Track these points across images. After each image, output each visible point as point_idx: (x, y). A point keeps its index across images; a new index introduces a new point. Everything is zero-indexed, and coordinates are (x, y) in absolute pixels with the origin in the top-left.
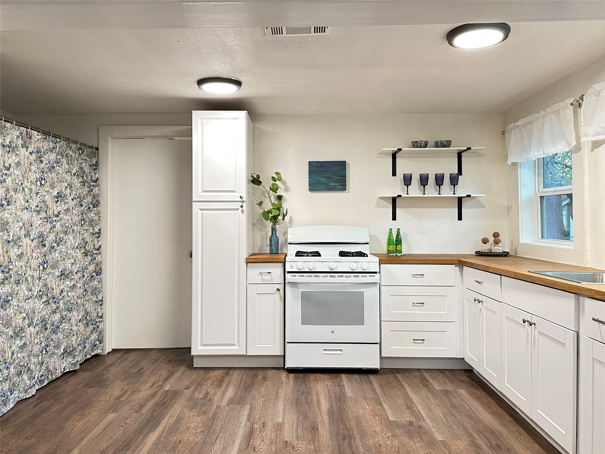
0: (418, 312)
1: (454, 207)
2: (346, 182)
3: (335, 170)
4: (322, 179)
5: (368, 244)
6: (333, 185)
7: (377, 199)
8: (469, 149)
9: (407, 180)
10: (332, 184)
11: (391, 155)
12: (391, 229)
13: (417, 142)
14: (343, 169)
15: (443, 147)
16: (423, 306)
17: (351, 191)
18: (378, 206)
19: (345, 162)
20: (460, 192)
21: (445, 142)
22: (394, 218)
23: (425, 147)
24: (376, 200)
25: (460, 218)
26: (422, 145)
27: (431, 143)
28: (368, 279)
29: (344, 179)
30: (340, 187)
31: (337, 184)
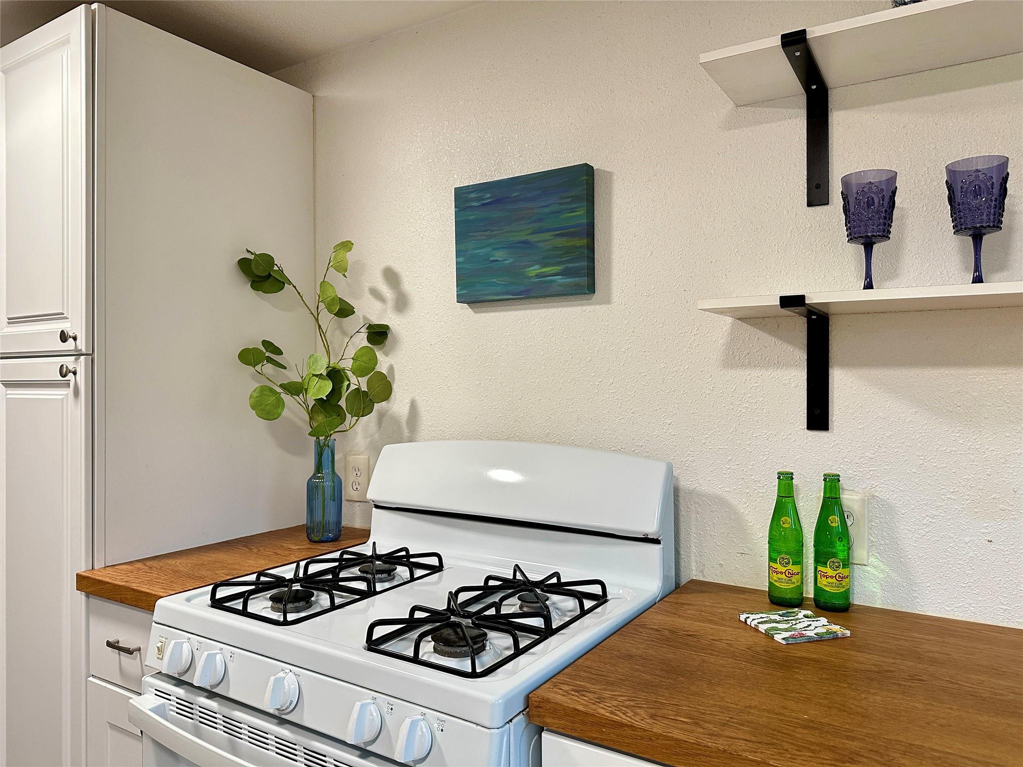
3: (547, 210)
4: (499, 255)
5: (656, 541)
6: (537, 276)
11: (804, 102)
12: (786, 478)
19: (587, 170)
22: (818, 418)
29: (579, 243)
30: (565, 279)
31: (555, 269)
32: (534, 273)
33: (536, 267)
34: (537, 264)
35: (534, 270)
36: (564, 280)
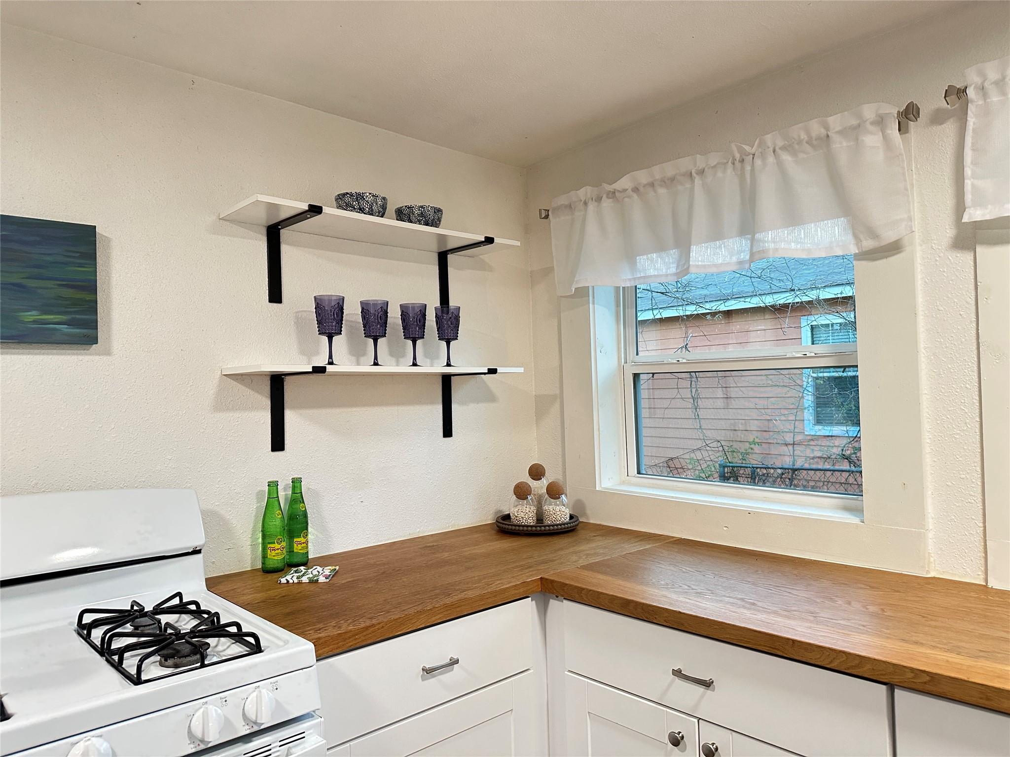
1: (432, 403)
2: (95, 311)
3: (48, 258)
5: (198, 552)
6: (35, 322)
8: (489, 240)
9: (329, 317)
10: (31, 316)
11: (264, 230)
12: (273, 485)
14: (83, 256)
17: (117, 344)
18: (222, 404)
19: (90, 231)
22: (278, 444)
23: (380, 215)
24: (217, 383)
25: (448, 432)
26: (375, 208)
29: (88, 297)
30: (72, 328)
31: (58, 318)
32: (31, 319)
33: (34, 313)
34: (34, 310)
35: (31, 315)
36: (69, 330)
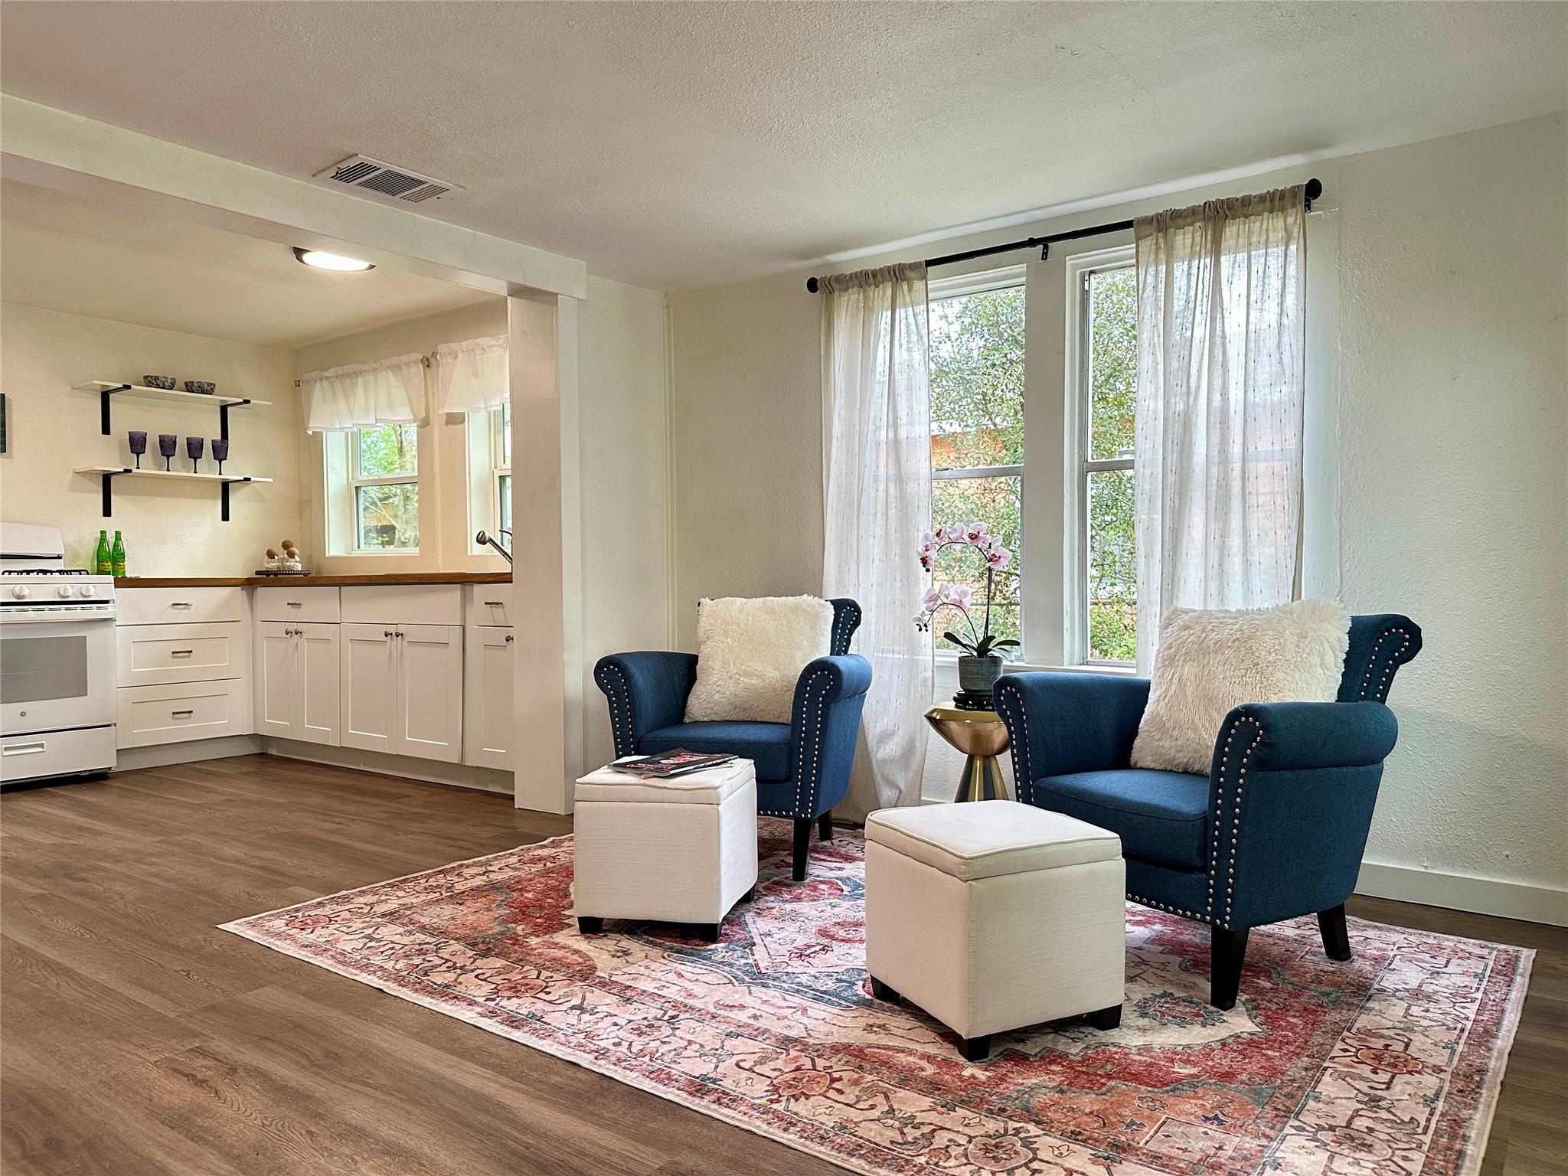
0: (181, 666)
1: (214, 498)
2: (5, 436)
5: (61, 558)
7: (73, 476)
8: (247, 402)
9: (137, 444)
11: (100, 395)
12: (103, 533)
13: (157, 378)
14: (1, 409)
15: (203, 393)
16: (189, 656)
17: (16, 454)
19: (3, 397)
20: (231, 471)
21: (206, 385)
22: (107, 512)
23: (171, 389)
24: (70, 476)
25: (225, 517)
26: (165, 384)
27: (180, 383)
28: (94, 612)
29: (2, 430)
